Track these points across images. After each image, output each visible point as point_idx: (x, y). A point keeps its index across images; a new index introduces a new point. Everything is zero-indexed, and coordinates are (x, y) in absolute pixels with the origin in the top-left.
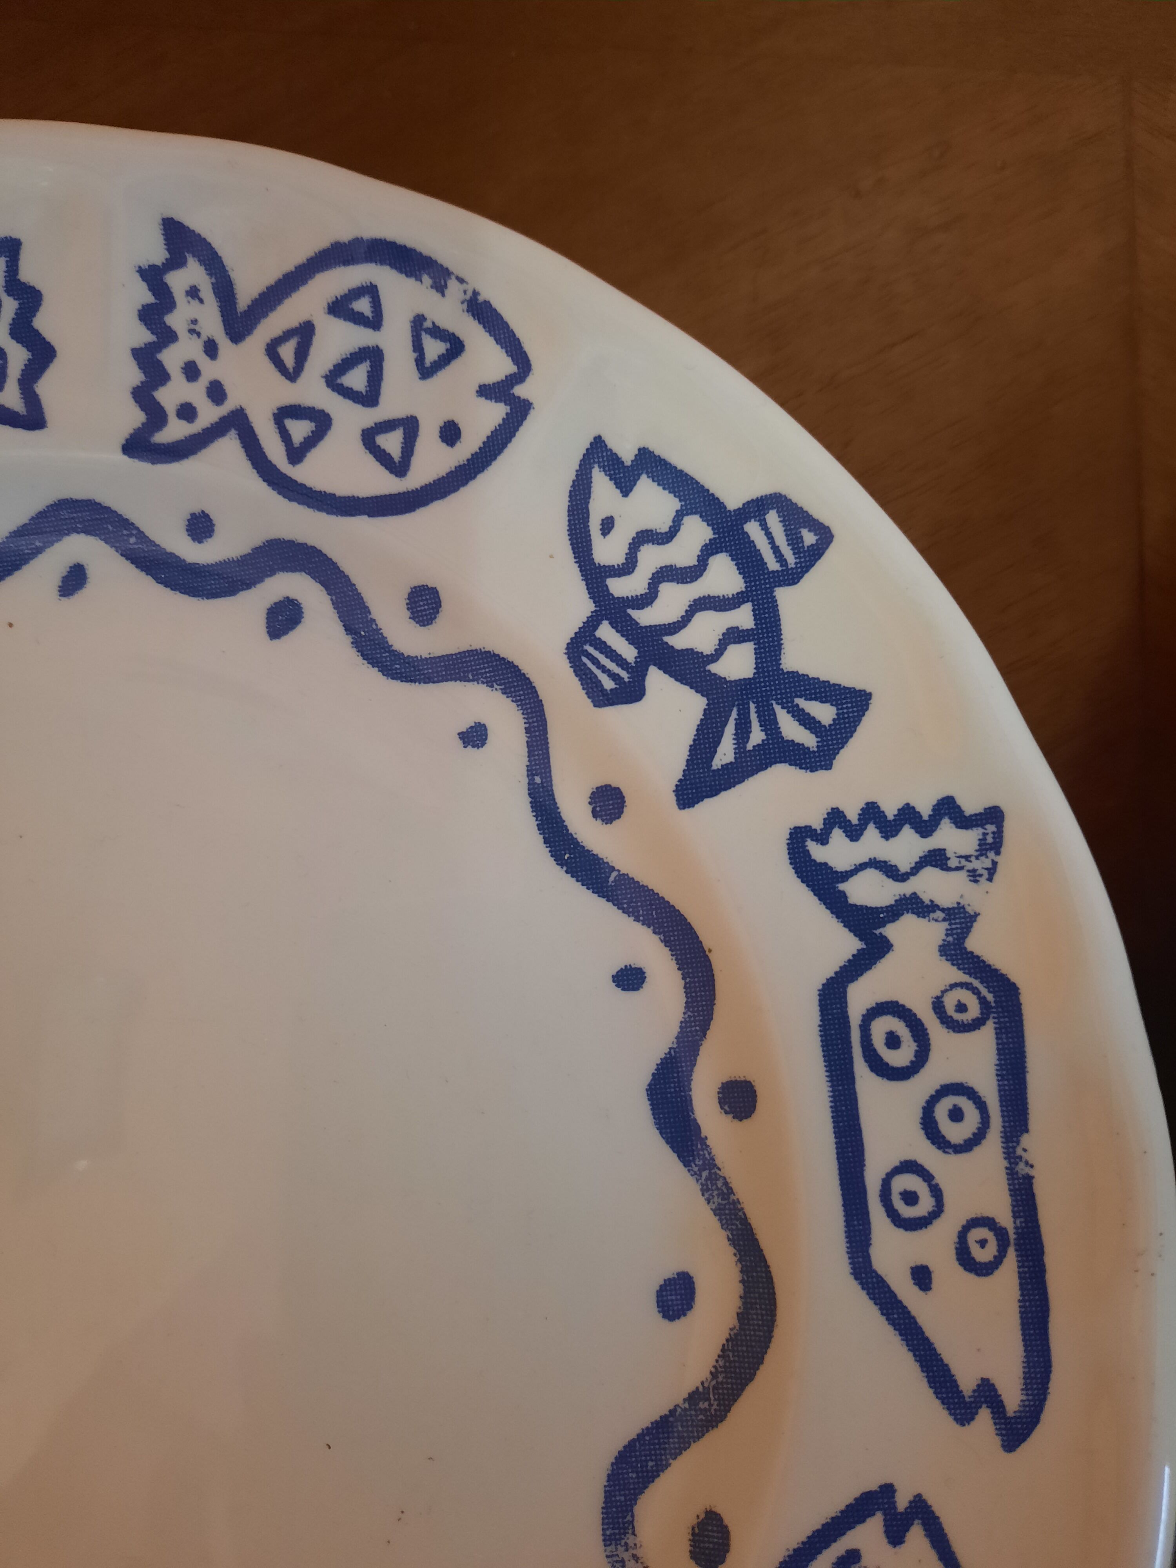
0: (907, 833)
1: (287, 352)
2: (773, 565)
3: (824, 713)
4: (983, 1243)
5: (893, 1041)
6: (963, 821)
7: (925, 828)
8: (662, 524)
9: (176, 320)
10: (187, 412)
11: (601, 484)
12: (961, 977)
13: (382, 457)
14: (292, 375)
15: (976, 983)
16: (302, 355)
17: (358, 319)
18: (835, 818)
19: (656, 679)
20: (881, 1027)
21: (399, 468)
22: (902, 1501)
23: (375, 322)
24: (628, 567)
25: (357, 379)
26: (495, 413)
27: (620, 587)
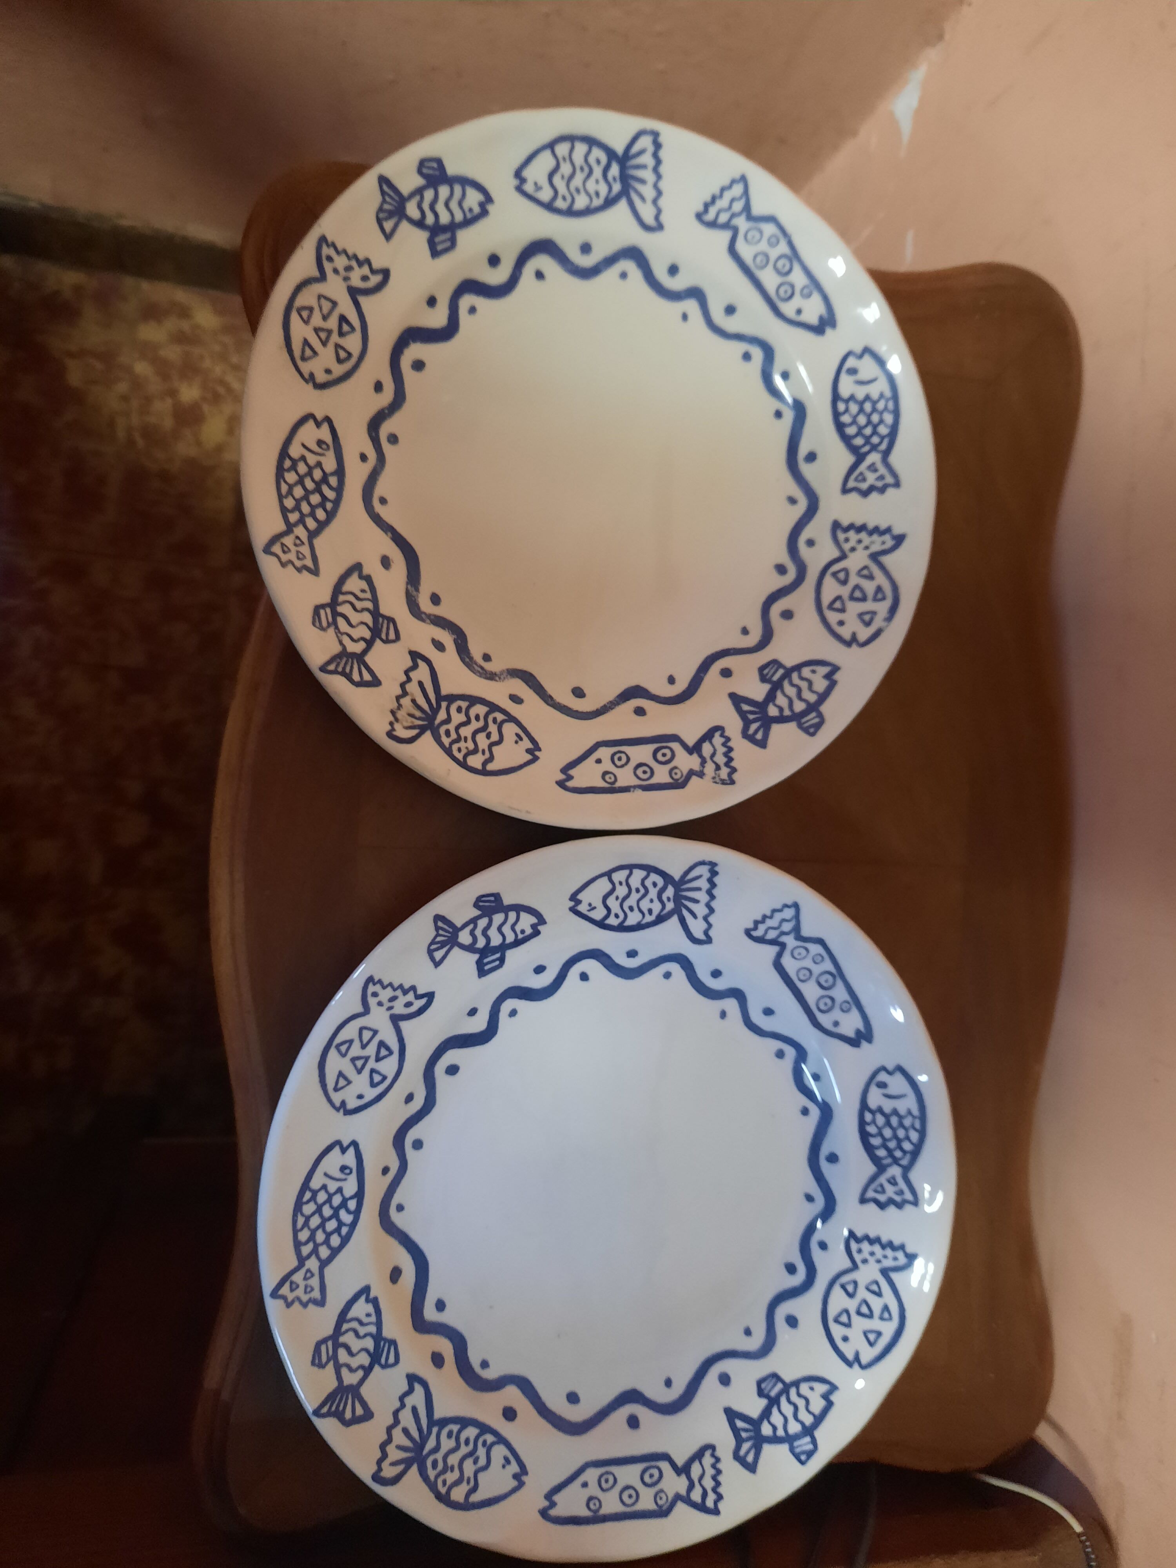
0: (712, 1483)
1: (874, 1288)
2: (796, 1444)
3: (750, 1458)
4: (595, 1504)
5: (651, 1476)
6: (716, 1503)
7: (714, 1490)
8: (811, 1408)
9: (889, 1252)
10: (860, 1251)
11: (824, 1388)
12: (670, 1499)
13: (840, 1315)
14: (868, 1289)
15: (668, 1504)
16: (874, 1292)
17: (882, 1313)
18: (718, 1460)
19: (764, 1402)
20: (656, 1472)
21: (836, 1321)
22: (524, 1478)
23: (882, 1318)
24: (799, 1395)
25: (864, 1310)
26: (850, 1356)
27: (793, 1391)
